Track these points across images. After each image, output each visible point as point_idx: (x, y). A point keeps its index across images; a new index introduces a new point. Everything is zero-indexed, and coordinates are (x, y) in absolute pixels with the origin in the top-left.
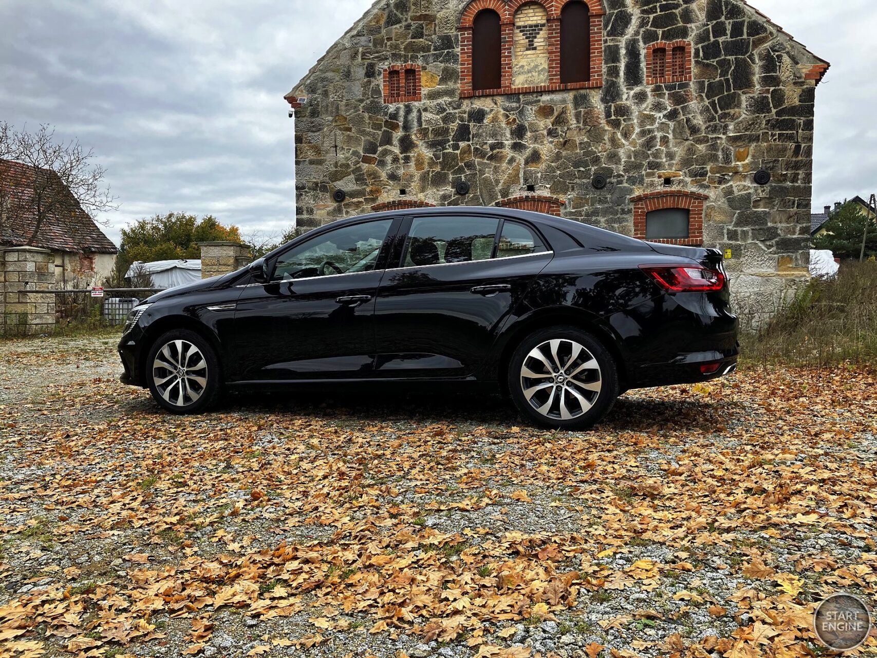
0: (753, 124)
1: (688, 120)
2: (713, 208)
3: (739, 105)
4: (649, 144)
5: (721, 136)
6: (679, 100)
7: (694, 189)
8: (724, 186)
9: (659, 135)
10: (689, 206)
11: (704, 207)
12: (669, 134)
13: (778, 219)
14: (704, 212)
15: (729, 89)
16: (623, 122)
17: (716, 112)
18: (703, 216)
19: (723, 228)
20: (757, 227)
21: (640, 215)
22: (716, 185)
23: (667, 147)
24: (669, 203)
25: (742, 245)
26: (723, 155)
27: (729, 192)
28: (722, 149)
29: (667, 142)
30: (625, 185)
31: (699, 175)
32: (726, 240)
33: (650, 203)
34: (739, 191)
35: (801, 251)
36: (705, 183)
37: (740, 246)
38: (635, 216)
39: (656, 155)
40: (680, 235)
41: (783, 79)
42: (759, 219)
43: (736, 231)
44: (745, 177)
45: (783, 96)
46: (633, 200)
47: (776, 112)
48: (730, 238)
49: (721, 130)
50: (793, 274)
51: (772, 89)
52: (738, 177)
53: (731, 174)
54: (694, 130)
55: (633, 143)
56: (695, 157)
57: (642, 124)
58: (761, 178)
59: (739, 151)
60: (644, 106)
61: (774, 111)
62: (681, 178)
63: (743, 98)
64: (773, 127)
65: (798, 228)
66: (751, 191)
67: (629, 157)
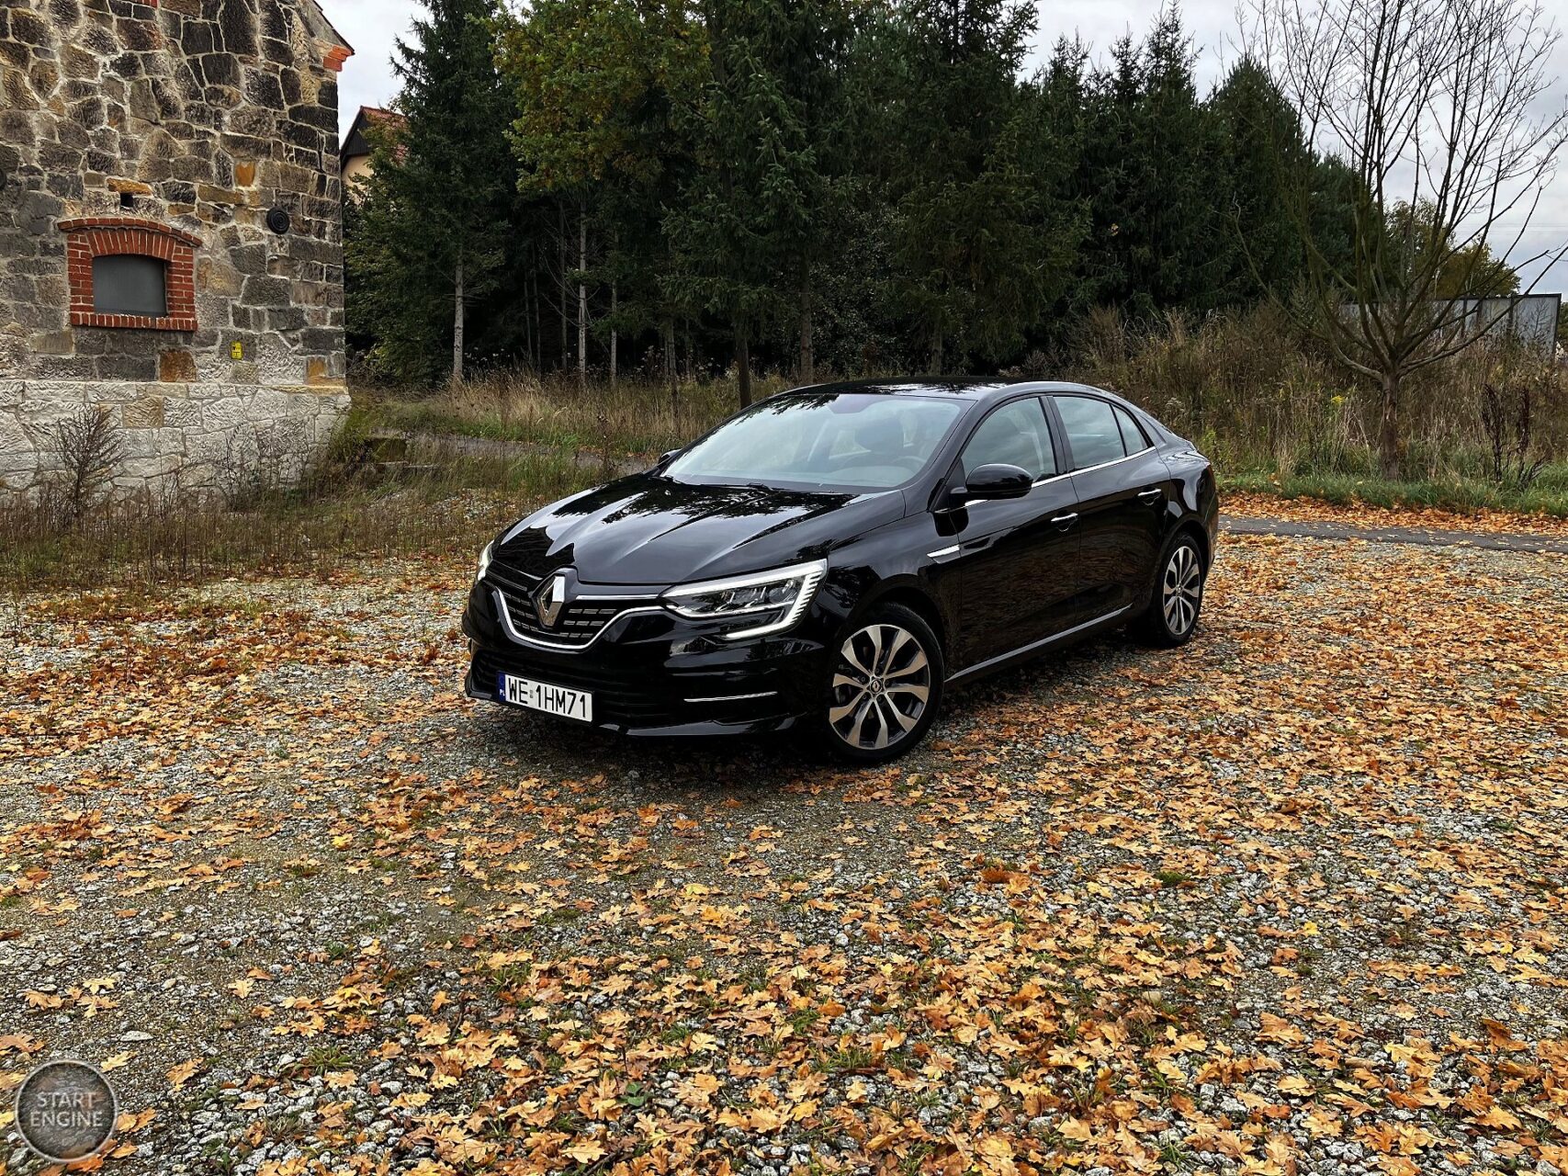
0: (258, 122)
1: (156, 85)
2: (208, 264)
3: (235, 81)
4: (88, 115)
5: (212, 130)
6: (139, 39)
7: (176, 224)
8: (224, 226)
9: (106, 101)
10: (169, 256)
11: (195, 260)
12: (123, 102)
13: (302, 296)
14: (194, 270)
15: (219, 47)
16: (32, 55)
17: (202, 83)
18: (194, 277)
19: (226, 304)
20: (275, 306)
21: (80, 261)
22: (211, 222)
23: (122, 129)
24: (134, 245)
25: (256, 336)
26: (218, 167)
27: (232, 239)
28: (217, 156)
29: (122, 119)
30: (46, 192)
31: (182, 197)
32: (231, 326)
33: (99, 239)
34: (248, 239)
35: (334, 352)
36: (192, 214)
37: (253, 337)
38: (70, 261)
39: (103, 141)
40: (151, 309)
41: (295, 54)
42: (277, 294)
43: (245, 310)
44: (253, 215)
45: (298, 85)
46: (64, 228)
47: (290, 111)
48: (237, 323)
49: (212, 120)
50: (328, 390)
51: (282, 67)
52: (242, 213)
53: (232, 206)
54: (168, 108)
55: (56, 107)
56: (172, 160)
57: (71, 69)
58: (277, 222)
59: (240, 167)
60: (73, 32)
61: (287, 107)
62: (152, 197)
63: (242, 69)
64: (288, 136)
65: (329, 314)
66: (265, 242)
67: (50, 134)
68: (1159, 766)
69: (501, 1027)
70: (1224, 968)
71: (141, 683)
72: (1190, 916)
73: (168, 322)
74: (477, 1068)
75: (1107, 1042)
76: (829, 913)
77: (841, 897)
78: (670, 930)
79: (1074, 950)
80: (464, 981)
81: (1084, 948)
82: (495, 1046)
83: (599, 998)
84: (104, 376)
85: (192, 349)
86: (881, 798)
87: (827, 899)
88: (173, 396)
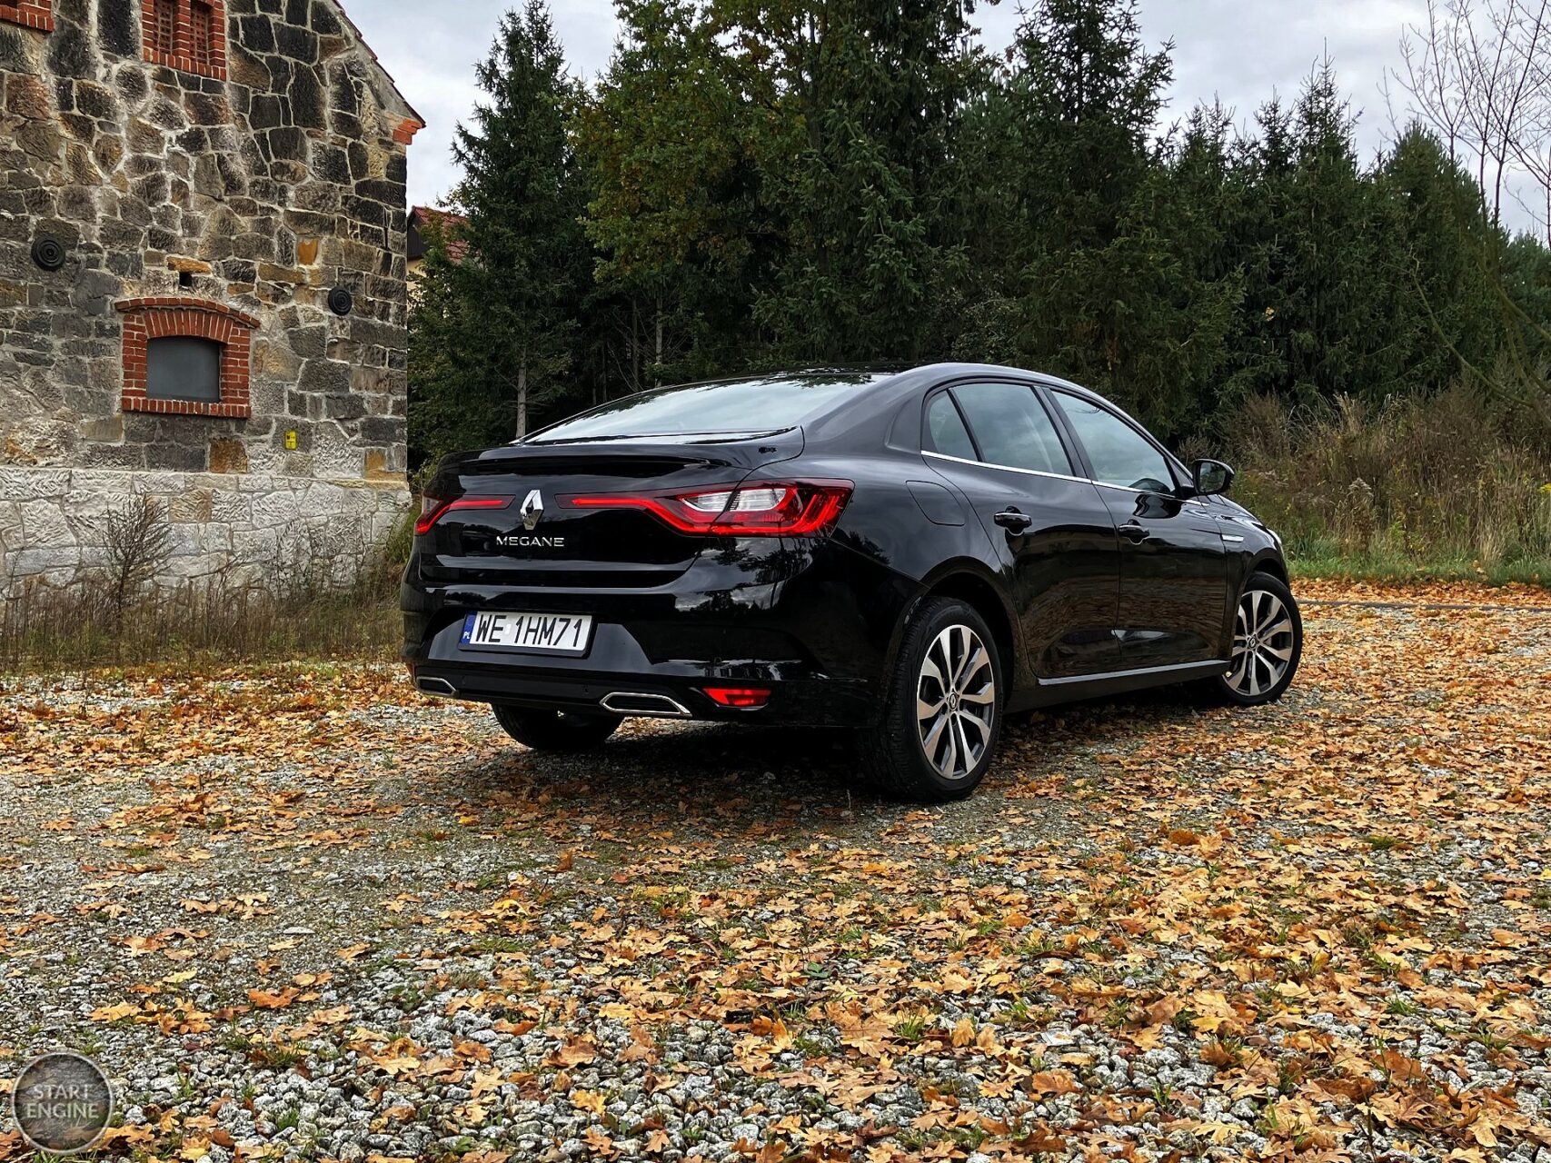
0: (323, 198)
1: (221, 161)
2: (265, 347)
3: (302, 156)
4: (151, 189)
5: (276, 206)
6: (206, 113)
7: (234, 304)
8: (283, 307)
9: (170, 176)
10: (226, 336)
11: (252, 343)
12: (186, 177)
13: (363, 383)
14: (250, 353)
15: (287, 121)
16: (97, 128)
17: (269, 159)
18: (250, 360)
19: (281, 391)
20: (333, 393)
21: (136, 343)
22: (270, 303)
23: (185, 205)
24: (191, 326)
25: (312, 425)
26: (280, 245)
27: (291, 320)
28: (279, 233)
29: (185, 196)
30: (105, 271)
31: (242, 276)
32: (286, 414)
33: (155, 320)
34: (308, 320)
35: (395, 444)
36: (252, 294)
37: (309, 426)
38: (125, 343)
39: (165, 218)
40: (203, 395)
41: (365, 127)
42: (335, 379)
43: (302, 396)
44: (314, 294)
45: (366, 159)
46: (121, 308)
47: (357, 185)
48: (293, 411)
49: (277, 196)
50: (387, 485)
51: (350, 141)
52: (303, 293)
53: (293, 285)
54: (233, 184)
55: (119, 180)
56: (233, 238)
57: (136, 144)
58: (338, 303)
59: (303, 245)
60: (140, 105)
61: (354, 182)
62: (211, 276)
63: (309, 143)
64: (354, 212)
65: (391, 403)
66: (325, 324)
67: (112, 211)
68: (1360, 771)
69: (668, 931)
70: (1447, 901)
71: (227, 719)
72: (1405, 868)
73: (221, 408)
74: (649, 955)
75: (1322, 944)
76: (1003, 866)
77: (1014, 854)
78: (832, 876)
79: (1279, 888)
80: (622, 904)
81: (1288, 887)
82: (666, 941)
83: (767, 914)
84: (152, 465)
85: (245, 438)
86: (1047, 794)
87: (998, 855)
88: (221, 488)
